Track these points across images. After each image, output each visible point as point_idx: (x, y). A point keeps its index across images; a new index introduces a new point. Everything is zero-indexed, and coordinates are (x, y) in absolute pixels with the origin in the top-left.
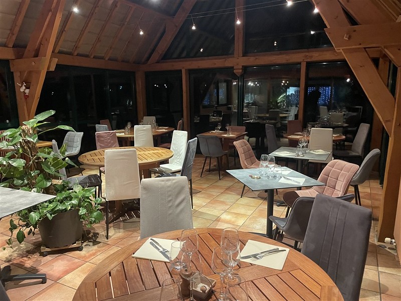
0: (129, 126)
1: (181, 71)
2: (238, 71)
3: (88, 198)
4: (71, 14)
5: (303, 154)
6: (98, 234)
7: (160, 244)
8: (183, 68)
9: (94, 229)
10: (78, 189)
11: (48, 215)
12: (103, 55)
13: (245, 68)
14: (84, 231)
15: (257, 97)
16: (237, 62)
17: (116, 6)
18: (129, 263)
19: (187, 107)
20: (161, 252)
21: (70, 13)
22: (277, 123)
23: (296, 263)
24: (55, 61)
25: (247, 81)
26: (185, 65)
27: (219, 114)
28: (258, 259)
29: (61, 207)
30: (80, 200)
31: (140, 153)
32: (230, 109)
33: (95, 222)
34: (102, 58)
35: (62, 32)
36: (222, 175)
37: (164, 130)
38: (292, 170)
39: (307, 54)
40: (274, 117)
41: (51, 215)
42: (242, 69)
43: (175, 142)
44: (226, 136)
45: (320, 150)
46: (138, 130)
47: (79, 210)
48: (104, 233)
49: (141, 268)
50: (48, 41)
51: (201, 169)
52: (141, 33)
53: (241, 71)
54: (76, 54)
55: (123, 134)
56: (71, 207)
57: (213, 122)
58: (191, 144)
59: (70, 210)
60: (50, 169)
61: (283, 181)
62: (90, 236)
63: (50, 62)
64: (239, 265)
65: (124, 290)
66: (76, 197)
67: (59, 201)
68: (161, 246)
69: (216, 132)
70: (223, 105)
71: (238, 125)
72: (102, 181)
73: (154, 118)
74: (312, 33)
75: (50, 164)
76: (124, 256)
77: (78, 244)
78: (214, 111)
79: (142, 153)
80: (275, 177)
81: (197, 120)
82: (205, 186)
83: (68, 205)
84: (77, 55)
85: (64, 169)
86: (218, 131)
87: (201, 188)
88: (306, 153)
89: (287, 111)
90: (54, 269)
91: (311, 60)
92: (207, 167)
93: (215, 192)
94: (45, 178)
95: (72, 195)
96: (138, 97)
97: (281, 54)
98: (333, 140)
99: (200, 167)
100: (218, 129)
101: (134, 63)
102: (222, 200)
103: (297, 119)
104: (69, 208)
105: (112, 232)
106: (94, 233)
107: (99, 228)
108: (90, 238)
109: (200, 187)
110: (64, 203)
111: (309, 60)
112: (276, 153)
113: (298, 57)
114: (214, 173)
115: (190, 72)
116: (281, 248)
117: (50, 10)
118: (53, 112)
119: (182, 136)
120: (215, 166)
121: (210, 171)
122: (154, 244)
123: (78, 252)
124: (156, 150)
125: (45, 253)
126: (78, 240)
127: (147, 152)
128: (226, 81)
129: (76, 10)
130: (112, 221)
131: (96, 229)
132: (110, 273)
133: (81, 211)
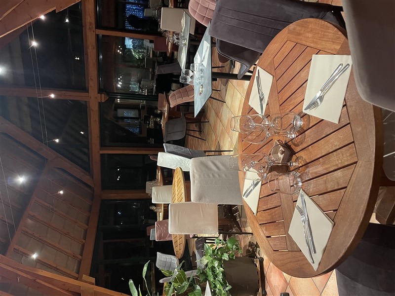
0: (154, 208)
1: (101, 155)
2: (103, 98)
3: (214, 251)
4: (40, 260)
5: (184, 40)
6: (250, 242)
7: (248, 187)
8: (99, 152)
9: (245, 246)
10: (205, 260)
11: (227, 289)
12: (83, 230)
13: (100, 91)
14: (247, 256)
15: (133, 79)
16: (93, 98)
17: (34, 216)
18: (261, 218)
19: (138, 150)
20: (254, 188)
21: (38, 261)
22: (157, 61)
23: (269, 62)
24: (85, 277)
25: (116, 88)
26: (96, 151)
27: (147, 118)
28: (263, 97)
29: (220, 277)
30: (215, 258)
31: (177, 199)
32: (143, 107)
33: (236, 246)
34: (86, 231)
35: (58, 269)
36: (205, 119)
37: (159, 174)
38: (197, 53)
39: (88, 27)
40: (152, 63)
41: (227, 286)
42: (101, 94)
43: (169, 165)
44: (166, 114)
45: (182, 21)
46: (157, 200)
47: (224, 260)
48: (250, 236)
49: (265, 208)
50: (65, 284)
51: (198, 140)
52: (61, 192)
53: (103, 95)
54: (80, 257)
55: (161, 213)
56: (222, 267)
57: (154, 125)
58: (169, 150)
59: (223, 269)
60: (184, 286)
61: (205, 63)
62: (251, 250)
63: (86, 282)
64: (267, 116)
65: (281, 225)
66: (212, 262)
67: (215, 279)
68: (250, 187)
69: (163, 123)
70: (140, 114)
71: (158, 101)
72: (201, 237)
73: (147, 183)
74: (67, 21)
75: (180, 285)
76: (255, 223)
77: (257, 262)
78: (144, 123)
79: (176, 197)
80: (202, 70)
81: (152, 141)
82: (214, 137)
83: (220, 270)
84: (82, 256)
85: (186, 273)
86: (162, 121)
87: (216, 141)
88: (184, 36)
89: (148, 49)
90: (277, 285)
91: (94, 24)
92: (197, 134)
93: (219, 128)
94: (193, 291)
95: (210, 266)
96: (127, 198)
97: (87, 54)
98: (174, 7)
99: (197, 140)
100: (160, 121)
101: (92, 200)
102: (226, 122)
103: (153, 41)
104: (222, 269)
105: (249, 230)
106: (249, 246)
107: (244, 241)
108: (253, 250)
109: (214, 141)
110: (217, 274)
111: (94, 27)
112: (183, 66)
113: (91, 36)
114: (202, 128)
115: (103, 145)
116: (257, 75)
117: (35, 280)
118: (131, 282)
119: (163, 158)
120: (196, 126)
121: (200, 131)
122: (248, 194)
123: (264, 262)
124: (175, 183)
125: (263, 293)
126: (253, 262)
127: (177, 193)
128: (116, 110)
129: (35, 256)
130: (240, 228)
131: (245, 244)
132: (267, 237)
133: (226, 259)
